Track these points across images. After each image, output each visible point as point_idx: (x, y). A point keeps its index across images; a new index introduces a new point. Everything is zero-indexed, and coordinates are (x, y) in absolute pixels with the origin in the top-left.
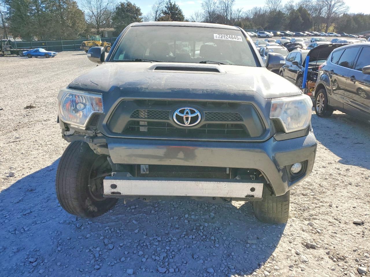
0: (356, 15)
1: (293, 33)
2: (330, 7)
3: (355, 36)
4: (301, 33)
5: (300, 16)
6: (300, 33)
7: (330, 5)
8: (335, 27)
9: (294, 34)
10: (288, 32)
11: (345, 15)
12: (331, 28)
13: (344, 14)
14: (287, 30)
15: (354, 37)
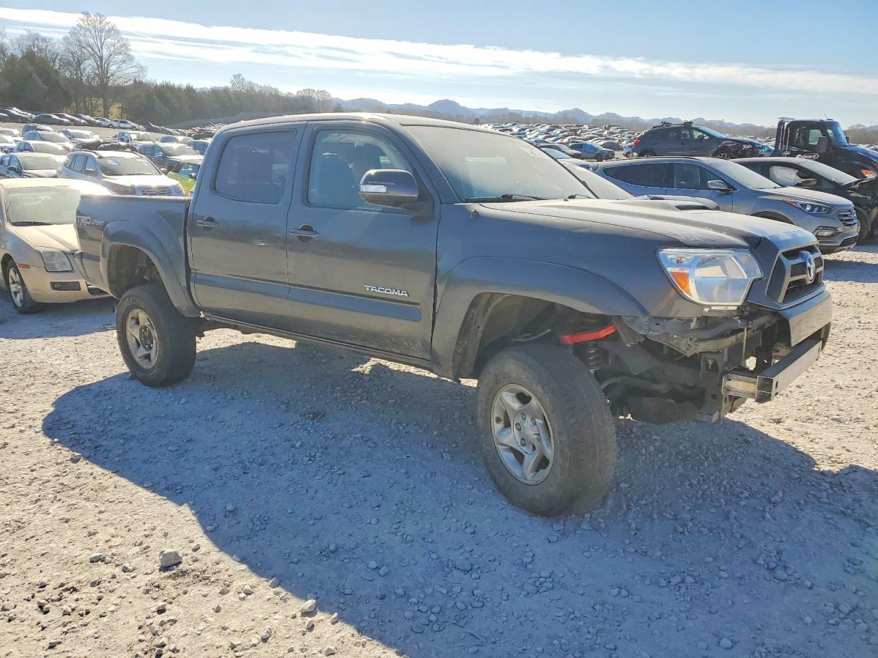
0: (160, 86)
1: (29, 114)
2: (101, 63)
3: (171, 130)
4: (54, 117)
5: (35, 75)
6: (51, 117)
7: (101, 58)
8: (122, 107)
9: (34, 116)
10: (15, 111)
11: (138, 85)
12: (115, 110)
13: (135, 81)
14: (12, 106)
15: (169, 132)
